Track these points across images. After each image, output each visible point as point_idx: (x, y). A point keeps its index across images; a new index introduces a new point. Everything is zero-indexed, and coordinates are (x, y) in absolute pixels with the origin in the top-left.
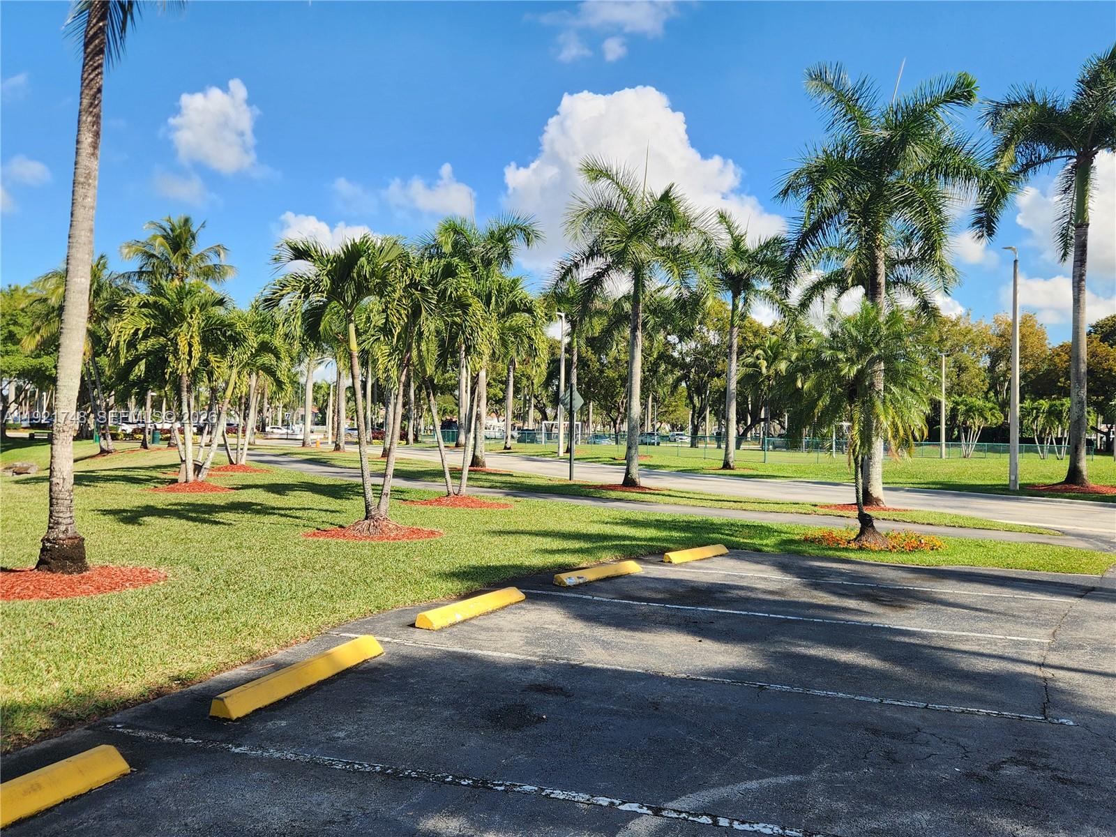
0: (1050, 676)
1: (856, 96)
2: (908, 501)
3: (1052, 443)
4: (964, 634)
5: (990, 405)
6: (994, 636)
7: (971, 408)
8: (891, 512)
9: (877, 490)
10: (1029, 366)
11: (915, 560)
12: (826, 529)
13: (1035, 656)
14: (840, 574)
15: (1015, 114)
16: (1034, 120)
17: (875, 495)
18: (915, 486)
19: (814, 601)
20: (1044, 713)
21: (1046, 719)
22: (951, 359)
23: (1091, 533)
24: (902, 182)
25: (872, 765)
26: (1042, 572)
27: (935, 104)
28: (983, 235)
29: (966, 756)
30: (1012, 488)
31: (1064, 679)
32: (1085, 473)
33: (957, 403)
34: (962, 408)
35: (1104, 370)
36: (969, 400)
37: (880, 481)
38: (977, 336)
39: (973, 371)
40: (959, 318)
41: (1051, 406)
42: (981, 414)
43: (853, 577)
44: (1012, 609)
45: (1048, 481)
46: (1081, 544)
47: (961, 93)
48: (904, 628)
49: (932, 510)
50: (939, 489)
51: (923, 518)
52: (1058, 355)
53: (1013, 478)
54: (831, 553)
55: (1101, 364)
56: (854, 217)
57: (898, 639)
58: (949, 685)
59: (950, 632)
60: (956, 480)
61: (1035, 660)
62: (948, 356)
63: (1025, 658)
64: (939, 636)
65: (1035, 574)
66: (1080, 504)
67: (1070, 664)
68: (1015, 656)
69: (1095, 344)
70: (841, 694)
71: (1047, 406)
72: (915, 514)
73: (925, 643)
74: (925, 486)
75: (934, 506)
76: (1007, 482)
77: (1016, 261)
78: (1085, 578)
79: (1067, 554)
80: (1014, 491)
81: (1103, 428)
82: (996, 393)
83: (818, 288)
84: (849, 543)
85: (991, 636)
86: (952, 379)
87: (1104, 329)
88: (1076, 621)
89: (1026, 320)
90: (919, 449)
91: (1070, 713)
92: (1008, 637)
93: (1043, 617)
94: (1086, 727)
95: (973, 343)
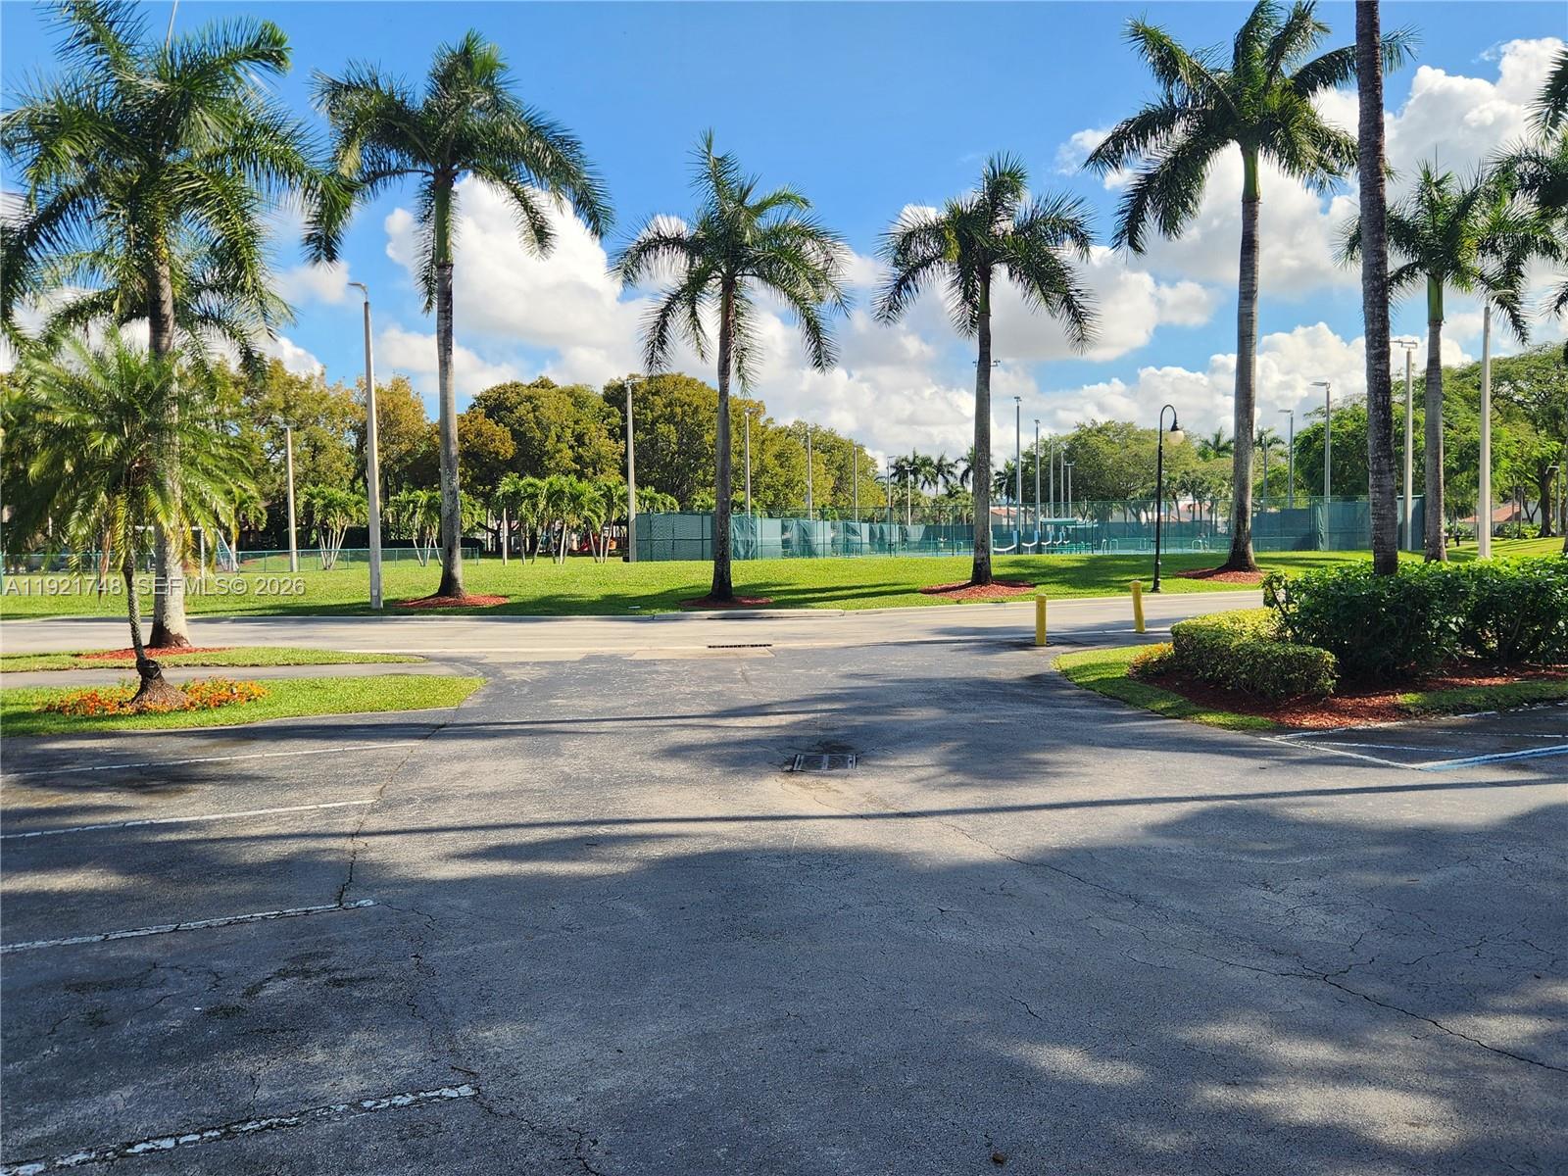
0: (362, 846)
1: (110, 17)
2: (231, 635)
3: (433, 546)
4: (262, 812)
6: (302, 808)
7: (331, 501)
8: (198, 654)
9: (177, 623)
10: (403, 447)
11: (220, 719)
12: (88, 689)
13: (349, 824)
14: (94, 754)
15: (356, 100)
17: (173, 632)
18: (245, 613)
19: (35, 805)
20: (339, 899)
21: (341, 904)
22: (302, 435)
23: (459, 655)
24: (190, 168)
25: (61, 1041)
27: (233, 59)
28: (322, 259)
29: (216, 986)
30: (374, 606)
31: (377, 850)
32: (460, 581)
33: (312, 496)
34: (318, 502)
35: (490, 453)
36: (328, 491)
37: (182, 610)
38: (336, 403)
39: (332, 453)
40: (310, 379)
41: (431, 498)
42: (345, 512)
43: (112, 757)
44: (337, 766)
45: (421, 595)
46: (445, 670)
47: (268, 52)
48: (174, 820)
49: (261, 644)
50: (278, 615)
51: (246, 657)
53: (375, 593)
54: (86, 725)
55: (486, 445)
56: (116, 208)
57: (160, 838)
58: (220, 888)
59: (243, 814)
60: (303, 601)
61: (348, 829)
62: (298, 429)
63: (337, 829)
66: (456, 620)
67: (392, 826)
68: (323, 829)
69: (480, 420)
70: (38, 943)
71: (426, 498)
72: (233, 653)
73: (201, 835)
74: (259, 612)
75: (267, 639)
76: (369, 600)
77: (366, 304)
78: (436, 713)
79: (422, 686)
80: (376, 610)
81: (493, 524)
83: (76, 314)
84: (122, 706)
85: (297, 808)
86: (304, 463)
87: (488, 403)
88: (412, 769)
89: (398, 385)
90: (262, 560)
91: (372, 891)
92: (321, 806)
93: (373, 771)
94: (388, 903)
95: (331, 413)
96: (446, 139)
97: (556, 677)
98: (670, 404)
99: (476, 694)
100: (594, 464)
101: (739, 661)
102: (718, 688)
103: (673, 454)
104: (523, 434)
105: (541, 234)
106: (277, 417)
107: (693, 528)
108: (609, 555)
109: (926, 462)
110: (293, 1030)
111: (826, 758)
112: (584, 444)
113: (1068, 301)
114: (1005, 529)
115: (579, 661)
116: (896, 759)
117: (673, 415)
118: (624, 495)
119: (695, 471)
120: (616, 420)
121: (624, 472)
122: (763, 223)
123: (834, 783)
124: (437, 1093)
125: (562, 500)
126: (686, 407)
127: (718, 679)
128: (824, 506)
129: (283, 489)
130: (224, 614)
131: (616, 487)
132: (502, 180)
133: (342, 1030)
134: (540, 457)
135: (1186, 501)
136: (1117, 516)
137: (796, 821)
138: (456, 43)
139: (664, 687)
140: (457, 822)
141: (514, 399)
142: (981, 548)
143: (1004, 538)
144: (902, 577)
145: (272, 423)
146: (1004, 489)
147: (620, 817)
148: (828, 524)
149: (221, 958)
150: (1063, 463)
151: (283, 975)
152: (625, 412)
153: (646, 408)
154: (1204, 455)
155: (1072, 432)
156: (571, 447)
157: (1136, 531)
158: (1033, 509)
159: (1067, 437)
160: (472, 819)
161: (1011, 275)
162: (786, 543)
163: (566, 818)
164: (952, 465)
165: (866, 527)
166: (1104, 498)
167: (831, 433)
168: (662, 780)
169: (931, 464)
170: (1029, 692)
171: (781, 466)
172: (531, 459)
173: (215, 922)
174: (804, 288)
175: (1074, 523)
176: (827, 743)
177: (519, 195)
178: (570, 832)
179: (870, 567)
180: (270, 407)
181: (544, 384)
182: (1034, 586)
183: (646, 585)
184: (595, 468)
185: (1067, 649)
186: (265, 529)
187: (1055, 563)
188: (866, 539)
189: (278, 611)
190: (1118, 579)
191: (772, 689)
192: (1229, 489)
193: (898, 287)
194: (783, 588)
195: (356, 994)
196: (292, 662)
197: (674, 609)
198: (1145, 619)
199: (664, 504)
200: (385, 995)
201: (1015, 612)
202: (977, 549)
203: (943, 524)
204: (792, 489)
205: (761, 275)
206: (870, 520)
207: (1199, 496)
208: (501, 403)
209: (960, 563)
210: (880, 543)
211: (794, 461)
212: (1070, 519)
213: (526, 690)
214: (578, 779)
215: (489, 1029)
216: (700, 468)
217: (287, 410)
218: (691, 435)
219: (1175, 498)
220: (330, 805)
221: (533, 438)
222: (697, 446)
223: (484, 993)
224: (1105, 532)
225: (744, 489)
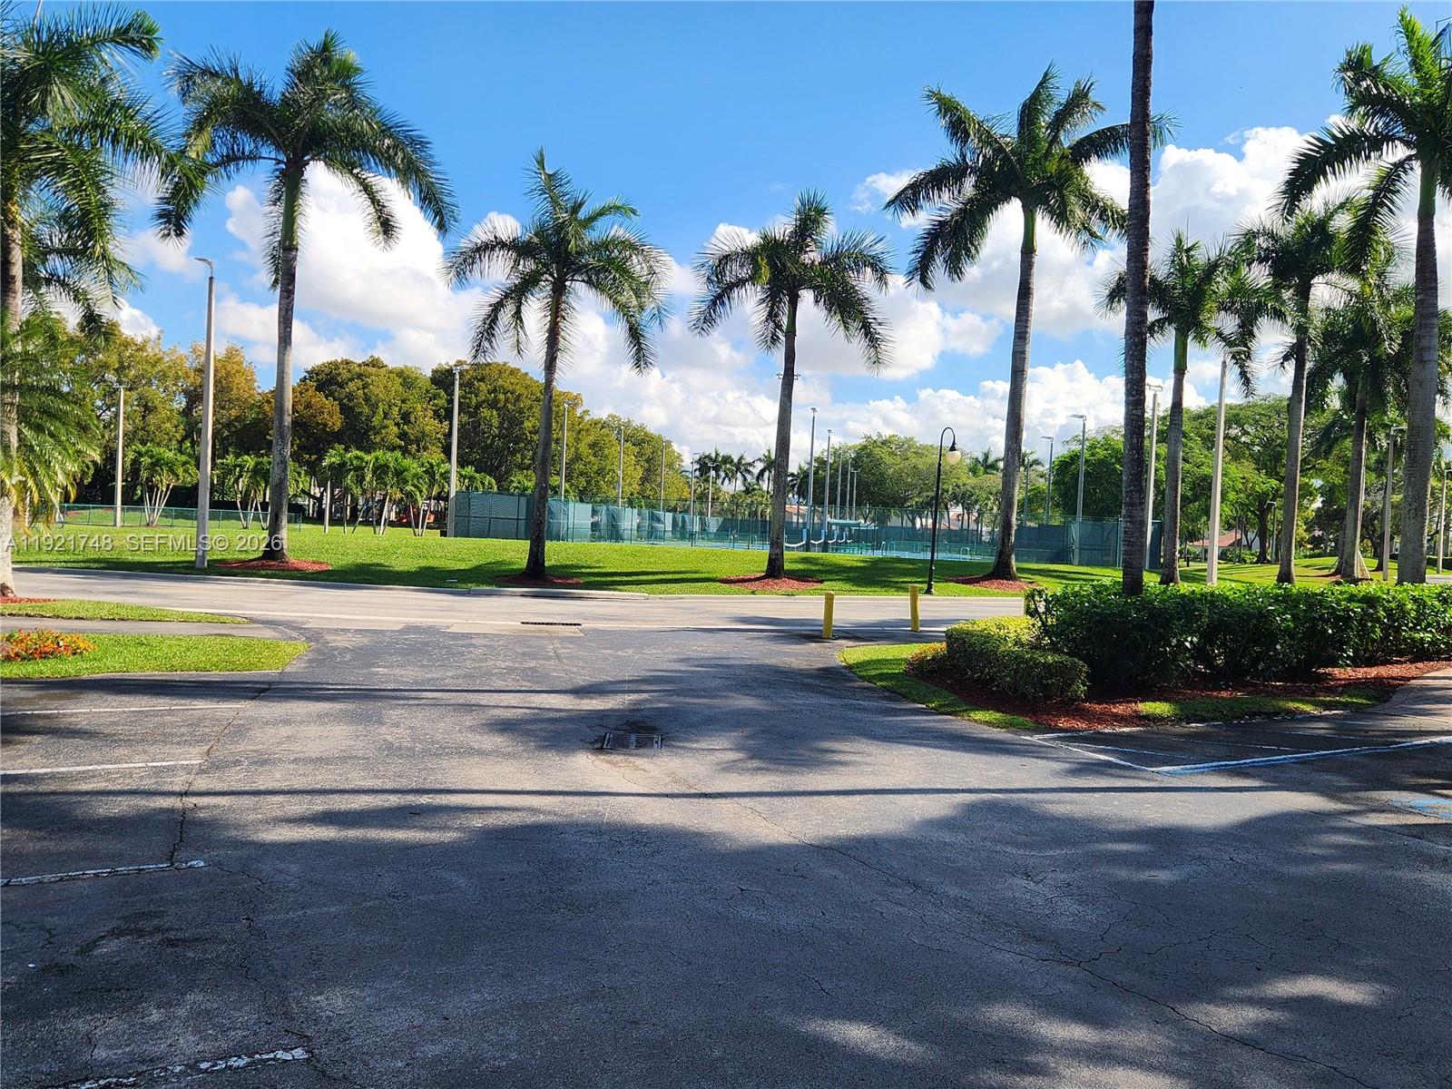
0: (191, 806)
2: (55, 586)
3: (256, 509)
4: (90, 768)
5: (184, 458)
6: (131, 765)
7: (158, 460)
8: (23, 604)
9: (3, 573)
10: (233, 413)
11: (46, 670)
13: (178, 783)
15: (216, 86)
16: (236, 101)
18: (69, 565)
20: (171, 859)
21: (172, 864)
22: (134, 395)
23: (283, 619)
26: (213, 672)
27: (96, 41)
28: (169, 234)
29: (50, 943)
30: (198, 565)
31: (207, 807)
32: (285, 547)
33: (140, 454)
34: (146, 460)
35: (318, 424)
36: (156, 450)
37: (9, 560)
38: (170, 367)
39: (164, 414)
40: (145, 342)
41: (257, 464)
42: (172, 471)
44: (164, 725)
45: (244, 557)
46: (268, 633)
47: (137, 37)
49: (86, 598)
50: (102, 568)
51: (72, 609)
52: (269, 402)
53: (200, 553)
55: (315, 417)
59: (71, 769)
60: (127, 556)
61: (177, 789)
62: (130, 390)
63: (166, 788)
64: (53, 776)
65: (205, 676)
66: (278, 583)
67: (220, 787)
68: (153, 788)
69: (310, 392)
71: (253, 463)
72: (59, 605)
74: (84, 565)
75: (91, 592)
76: (194, 559)
77: (211, 278)
79: (247, 648)
80: (200, 569)
81: (316, 491)
82: (193, 443)
85: (126, 766)
86: (134, 422)
87: (320, 377)
88: (239, 731)
89: (231, 354)
90: (85, 512)
91: (203, 852)
92: (150, 764)
93: (200, 731)
94: (219, 865)
95: (164, 375)
96: (300, 131)
97: (377, 646)
98: (494, 391)
99: (299, 658)
100: (418, 441)
101: (551, 638)
102: (532, 664)
103: (494, 437)
104: (352, 409)
105: (386, 226)
106: (110, 376)
107: (510, 508)
108: (427, 528)
109: (727, 460)
110: (128, 989)
111: (633, 737)
112: (409, 421)
113: (866, 328)
114: (794, 525)
115: (397, 631)
116: (697, 741)
117: (496, 401)
118: (446, 472)
119: (513, 453)
120: (442, 402)
121: (447, 451)
122: (593, 235)
123: (640, 762)
124: (272, 1055)
125: (387, 475)
126: (509, 394)
127: (533, 656)
128: (632, 494)
129: (111, 445)
130: (48, 565)
131: (438, 465)
132: (351, 173)
133: (177, 990)
134: (367, 431)
135: (956, 510)
136: (894, 521)
137: (607, 798)
138: (316, 41)
139: (480, 661)
140: (284, 785)
141: (345, 375)
142: (776, 545)
143: (795, 534)
144: (702, 566)
145: (104, 381)
146: (796, 489)
147: (442, 787)
148: (635, 511)
149: (52, 915)
150: (851, 469)
151: (116, 933)
152: (451, 394)
153: (471, 393)
154: (974, 471)
155: (860, 442)
156: (397, 424)
157: (911, 536)
158: (820, 509)
159: (854, 447)
160: (298, 784)
161: (817, 302)
162: (595, 526)
163: (389, 786)
164: (750, 464)
165: (669, 516)
166: (885, 504)
167: (642, 427)
168: (480, 753)
169: (732, 461)
170: (817, 682)
171: (595, 455)
172: (357, 432)
173: (47, 877)
174: (627, 296)
175: (858, 525)
176: (634, 723)
177: (367, 188)
178: (393, 800)
179: (673, 553)
180: (105, 366)
181: (375, 363)
182: (821, 582)
183: (463, 560)
184: (418, 446)
185: (851, 643)
186: (90, 483)
187: (841, 562)
188: (669, 528)
189: (102, 565)
190: (896, 580)
191: (583, 668)
192: (994, 503)
193: (714, 303)
194: (593, 570)
195: (190, 954)
196: (117, 617)
197: (489, 584)
198: (920, 618)
199: (483, 484)
200: (218, 957)
201: (805, 605)
202: (772, 545)
203: (740, 518)
204: (604, 477)
205: (589, 282)
206: (674, 510)
207: (968, 508)
208: (332, 378)
209: (755, 555)
210: (682, 532)
211: (606, 451)
212: (853, 522)
213: (348, 657)
214: (400, 748)
215: (321, 994)
216: (519, 451)
217: (120, 370)
218: (512, 421)
219: (947, 509)
220: (159, 764)
221: (361, 413)
222: (516, 431)
223: (314, 957)
224: (884, 535)
225: (558, 474)
